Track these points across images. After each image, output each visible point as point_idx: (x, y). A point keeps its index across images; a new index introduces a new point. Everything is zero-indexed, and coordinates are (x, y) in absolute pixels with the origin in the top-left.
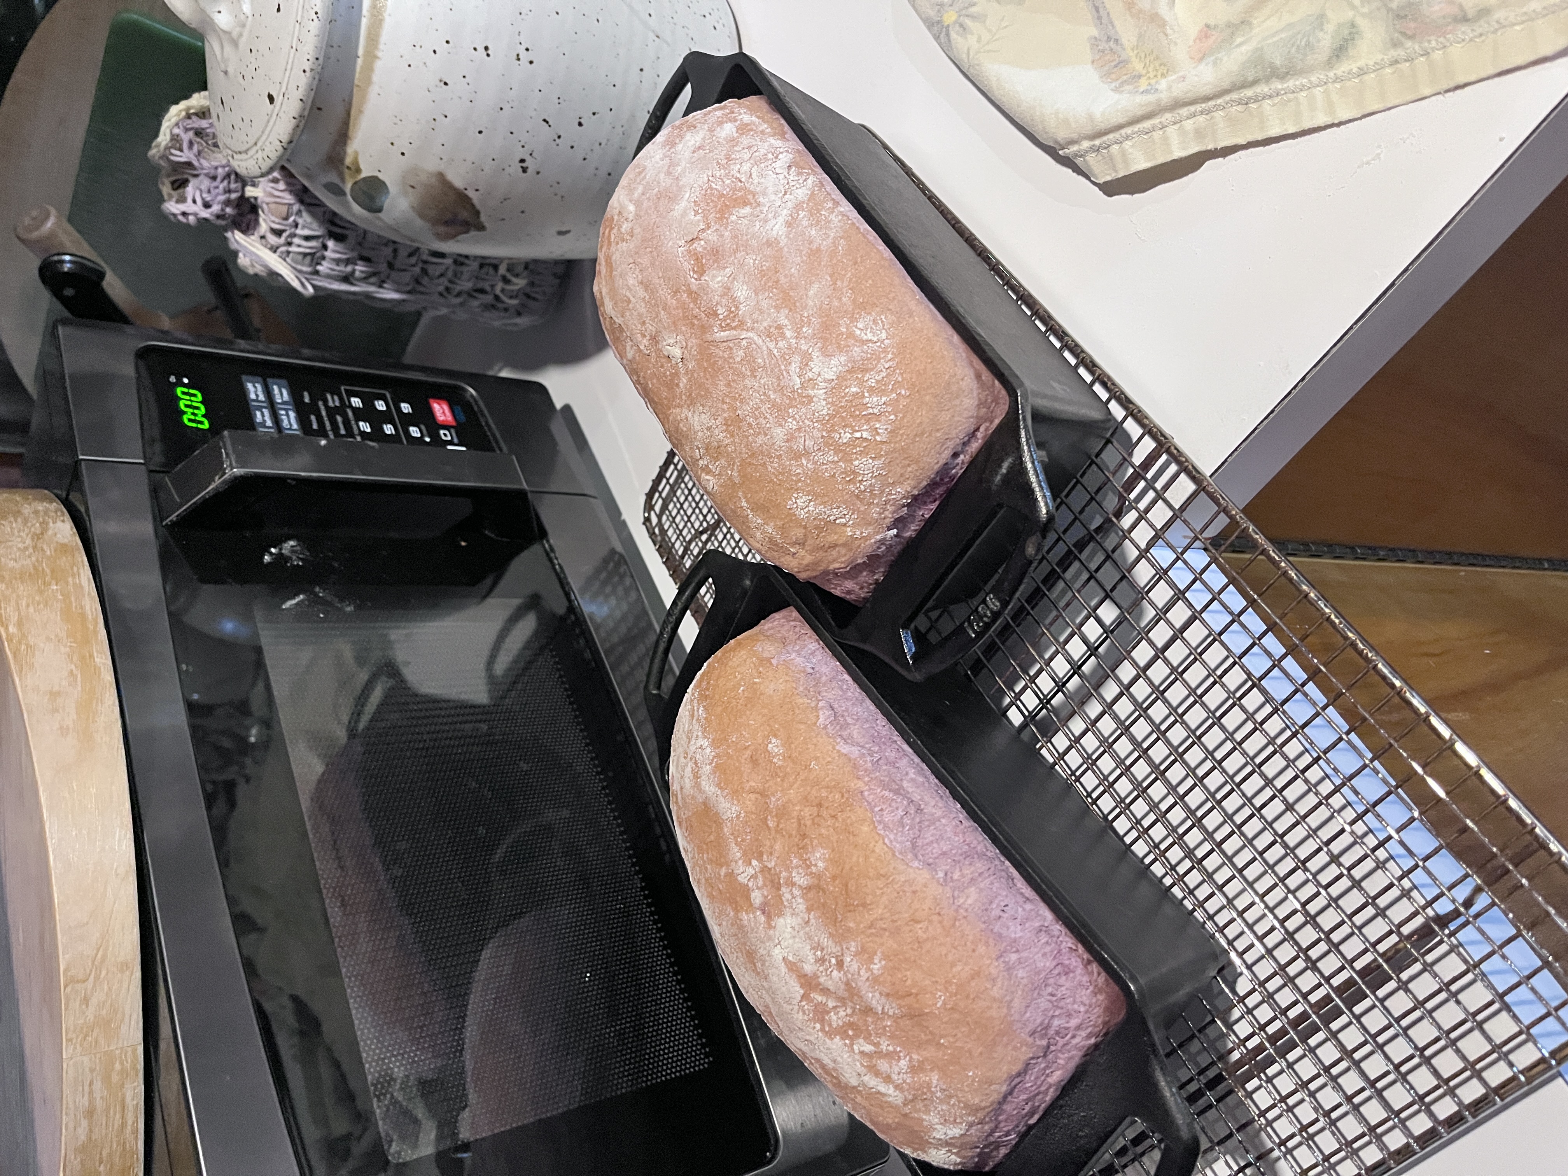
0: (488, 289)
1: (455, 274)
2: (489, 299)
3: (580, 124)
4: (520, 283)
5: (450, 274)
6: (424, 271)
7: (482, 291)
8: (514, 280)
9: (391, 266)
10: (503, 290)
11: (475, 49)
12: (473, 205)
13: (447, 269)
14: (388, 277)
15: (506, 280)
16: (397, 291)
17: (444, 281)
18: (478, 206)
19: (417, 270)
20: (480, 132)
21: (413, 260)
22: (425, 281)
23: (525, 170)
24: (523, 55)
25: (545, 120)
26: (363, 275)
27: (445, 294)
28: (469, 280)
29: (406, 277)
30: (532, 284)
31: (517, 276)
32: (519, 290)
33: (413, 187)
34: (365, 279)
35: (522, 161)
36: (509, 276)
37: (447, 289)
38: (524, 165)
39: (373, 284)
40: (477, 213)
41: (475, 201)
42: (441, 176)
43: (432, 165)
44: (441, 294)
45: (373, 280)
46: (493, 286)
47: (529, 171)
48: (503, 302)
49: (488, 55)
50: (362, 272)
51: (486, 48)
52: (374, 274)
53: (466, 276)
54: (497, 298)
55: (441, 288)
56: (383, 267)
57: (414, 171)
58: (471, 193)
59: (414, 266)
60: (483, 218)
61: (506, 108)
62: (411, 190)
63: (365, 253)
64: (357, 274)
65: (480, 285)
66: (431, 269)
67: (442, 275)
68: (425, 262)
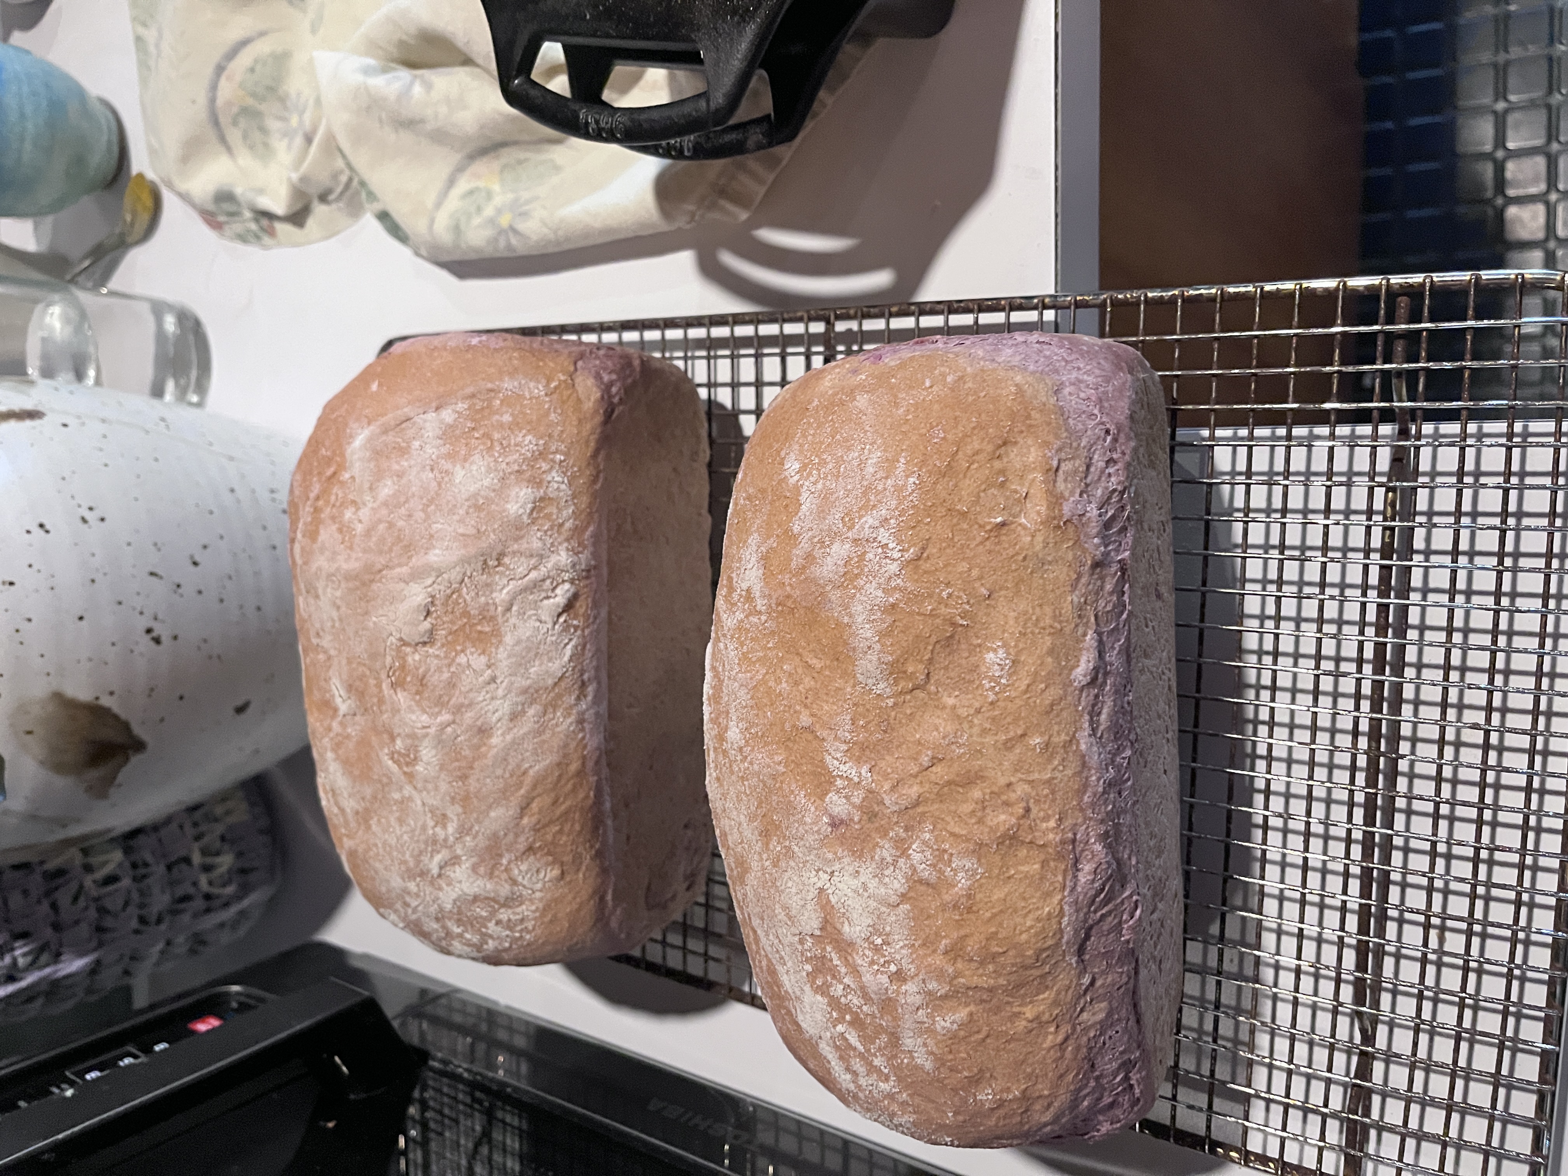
0: (191, 890)
1: (142, 893)
2: (199, 904)
3: (195, 564)
4: (226, 861)
5: (135, 896)
6: (103, 911)
7: (186, 898)
8: (218, 860)
9: (57, 927)
10: (210, 883)
11: (28, 532)
12: (116, 717)
13: (129, 892)
14: (61, 945)
15: (207, 868)
16: (81, 954)
17: (133, 910)
18: (123, 715)
19: (92, 913)
20: (81, 618)
21: (82, 903)
22: (108, 922)
23: (157, 641)
24: (88, 515)
25: (152, 574)
26: (29, 959)
27: (143, 928)
28: (163, 892)
29: (84, 930)
30: (240, 855)
31: (218, 854)
32: (229, 871)
33: (29, 733)
34: (33, 966)
35: (149, 631)
36: (209, 860)
37: (143, 920)
38: (154, 634)
39: (47, 965)
40: (126, 726)
41: (116, 709)
42: (58, 697)
43: (40, 689)
44: (137, 932)
45: (44, 958)
46: (195, 884)
47: (164, 639)
48: (218, 897)
49: (47, 532)
50: (24, 955)
51: (41, 526)
52: (42, 949)
53: (156, 890)
54: (208, 897)
55: (134, 924)
56: (49, 932)
57: (21, 709)
58: (106, 701)
59: (86, 908)
60: (138, 730)
61: (98, 577)
62: (29, 737)
63: (19, 928)
64: (21, 962)
65: (180, 892)
66: (108, 904)
67: (126, 904)
68: (97, 899)
